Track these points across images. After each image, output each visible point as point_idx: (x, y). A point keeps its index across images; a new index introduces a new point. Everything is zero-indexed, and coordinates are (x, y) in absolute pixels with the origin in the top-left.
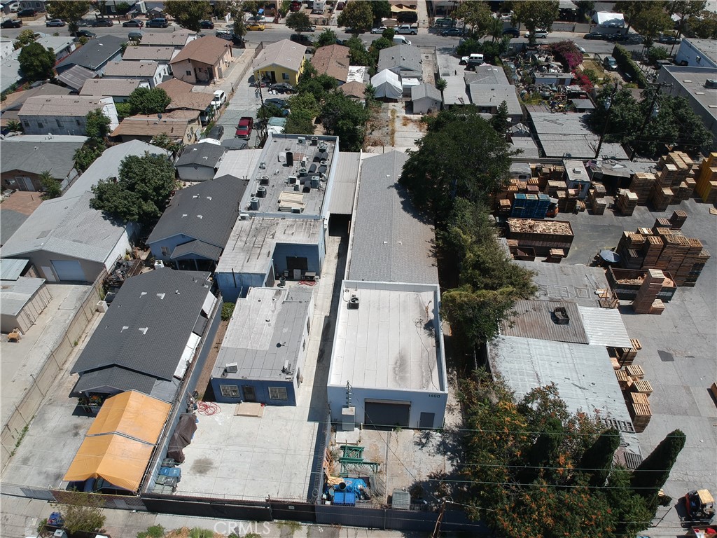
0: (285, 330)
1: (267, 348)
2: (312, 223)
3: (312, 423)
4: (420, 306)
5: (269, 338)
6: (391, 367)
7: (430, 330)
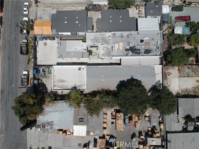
2: (109, 54)
7: (74, 88)
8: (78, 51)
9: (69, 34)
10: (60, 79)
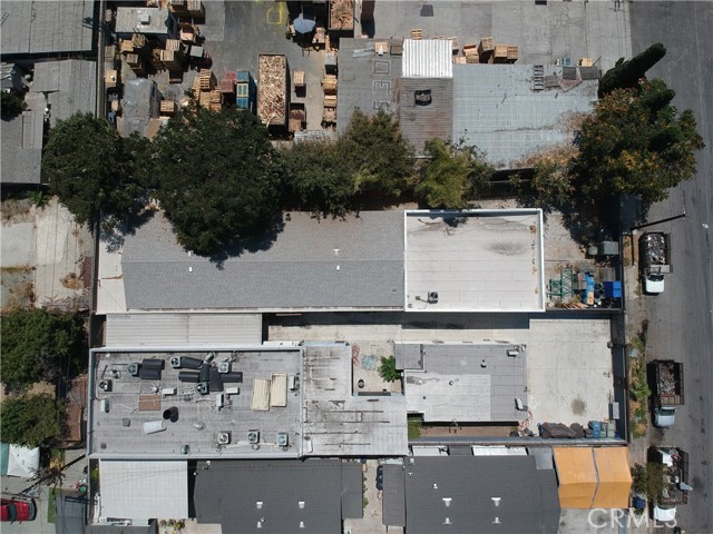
0: (464, 363)
1: (488, 377)
2: (311, 358)
3: (531, 324)
4: (425, 230)
5: (474, 376)
6: (506, 258)
7: (458, 222)
8: (441, 373)
9: (479, 451)
10: (513, 257)
